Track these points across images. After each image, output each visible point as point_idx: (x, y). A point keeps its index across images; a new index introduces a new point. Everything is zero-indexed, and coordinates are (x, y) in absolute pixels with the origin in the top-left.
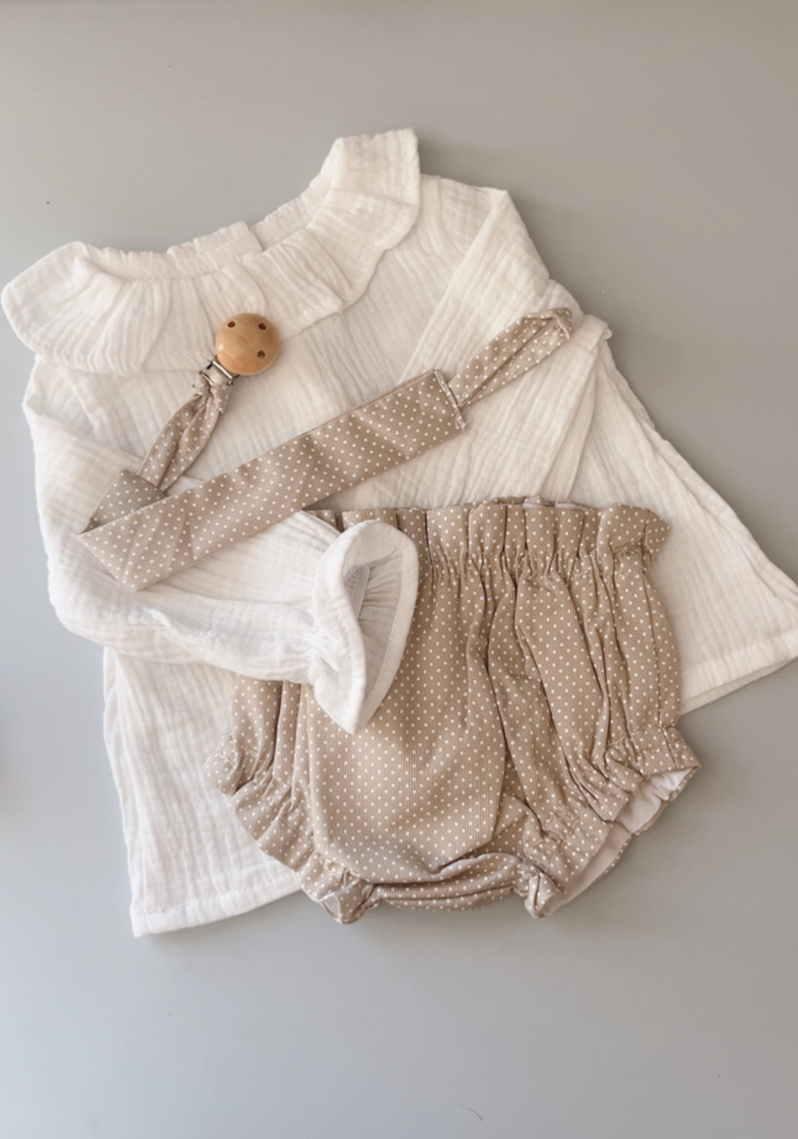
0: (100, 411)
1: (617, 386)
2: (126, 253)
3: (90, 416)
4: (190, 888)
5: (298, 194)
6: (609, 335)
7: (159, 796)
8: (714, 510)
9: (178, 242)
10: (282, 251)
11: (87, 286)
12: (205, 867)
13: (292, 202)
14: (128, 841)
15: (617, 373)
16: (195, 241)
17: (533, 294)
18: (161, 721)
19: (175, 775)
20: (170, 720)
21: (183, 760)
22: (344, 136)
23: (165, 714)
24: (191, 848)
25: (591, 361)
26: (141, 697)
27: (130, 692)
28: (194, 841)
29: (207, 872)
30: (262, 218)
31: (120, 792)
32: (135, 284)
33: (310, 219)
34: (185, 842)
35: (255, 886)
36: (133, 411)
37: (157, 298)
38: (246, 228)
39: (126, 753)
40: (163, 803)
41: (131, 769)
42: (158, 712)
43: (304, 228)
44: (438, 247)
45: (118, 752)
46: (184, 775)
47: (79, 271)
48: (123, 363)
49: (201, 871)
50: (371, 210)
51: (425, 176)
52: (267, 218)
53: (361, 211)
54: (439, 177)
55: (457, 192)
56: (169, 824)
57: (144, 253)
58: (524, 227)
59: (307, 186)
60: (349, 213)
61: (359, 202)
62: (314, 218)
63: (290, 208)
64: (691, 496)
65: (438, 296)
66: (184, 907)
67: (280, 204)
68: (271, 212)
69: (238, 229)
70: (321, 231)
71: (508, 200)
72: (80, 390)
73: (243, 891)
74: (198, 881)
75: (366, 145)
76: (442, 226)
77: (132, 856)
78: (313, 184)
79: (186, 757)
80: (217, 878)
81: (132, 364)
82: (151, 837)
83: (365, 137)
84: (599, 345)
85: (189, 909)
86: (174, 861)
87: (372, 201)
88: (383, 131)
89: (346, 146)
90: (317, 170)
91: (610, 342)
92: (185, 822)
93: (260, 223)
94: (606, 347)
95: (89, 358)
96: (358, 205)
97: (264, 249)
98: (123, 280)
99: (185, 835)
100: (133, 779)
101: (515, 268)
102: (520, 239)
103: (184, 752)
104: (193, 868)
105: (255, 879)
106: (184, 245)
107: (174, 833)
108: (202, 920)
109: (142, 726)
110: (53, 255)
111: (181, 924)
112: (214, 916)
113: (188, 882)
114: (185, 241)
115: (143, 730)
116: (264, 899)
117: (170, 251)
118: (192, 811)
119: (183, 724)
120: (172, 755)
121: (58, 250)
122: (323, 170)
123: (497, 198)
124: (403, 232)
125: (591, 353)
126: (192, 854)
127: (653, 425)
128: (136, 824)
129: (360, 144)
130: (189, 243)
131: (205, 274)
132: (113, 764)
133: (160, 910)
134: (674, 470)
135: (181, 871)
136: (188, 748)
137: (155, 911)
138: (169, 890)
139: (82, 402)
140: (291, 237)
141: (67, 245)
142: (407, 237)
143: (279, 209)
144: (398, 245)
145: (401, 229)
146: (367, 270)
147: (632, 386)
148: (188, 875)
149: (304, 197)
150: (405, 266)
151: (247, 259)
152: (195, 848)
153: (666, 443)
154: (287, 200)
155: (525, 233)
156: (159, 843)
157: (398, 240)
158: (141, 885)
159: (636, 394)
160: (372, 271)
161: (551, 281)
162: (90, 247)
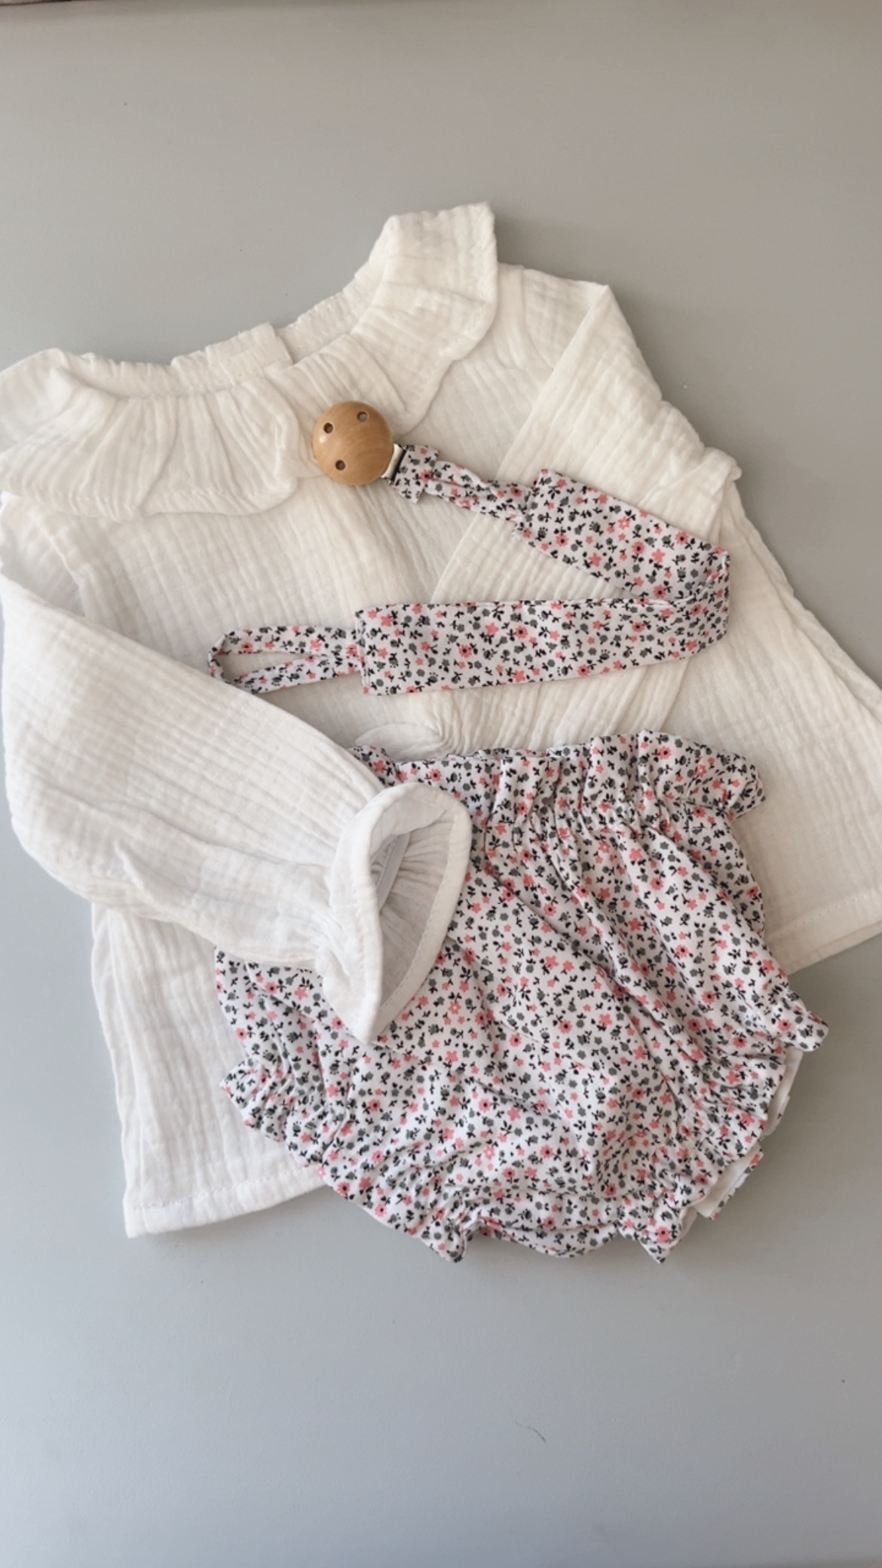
0: (86, 567)
1: (747, 539)
2: (118, 362)
3: (73, 574)
4: (198, 1175)
5: (340, 290)
6: (738, 474)
7: (163, 1058)
8: (868, 700)
9: (186, 352)
10: (320, 362)
11: (67, 406)
12: (219, 1148)
13: (332, 298)
14: (122, 1114)
15: (748, 522)
16: (208, 349)
17: (640, 420)
18: (163, 963)
19: (182, 1031)
20: (174, 963)
21: (192, 1011)
22: (400, 211)
23: (168, 955)
24: (201, 1122)
25: (713, 508)
26: (138, 933)
27: (125, 926)
28: (205, 1115)
29: (221, 1155)
30: (294, 320)
31: (112, 1052)
32: (131, 402)
33: (356, 321)
34: (194, 1117)
35: (280, 1175)
36: (128, 566)
37: (160, 421)
38: (272, 332)
39: (119, 1003)
40: (167, 1067)
41: (126, 1026)
42: (160, 951)
43: (348, 333)
44: (519, 357)
45: (110, 1002)
46: (194, 1032)
47: (58, 386)
48: (115, 503)
49: (213, 1153)
50: (434, 308)
51: (504, 266)
52: (300, 320)
53: (422, 311)
54: (522, 267)
55: (544, 287)
56: (174, 1094)
57: (140, 365)
58: (630, 331)
59: (351, 277)
60: (406, 313)
61: (419, 299)
62: (362, 320)
63: (329, 306)
64: (842, 683)
65: (519, 420)
66: (191, 1199)
67: (317, 301)
68: (305, 311)
69: (261, 333)
70: (371, 336)
71: (610, 297)
72: (59, 542)
73: (265, 1180)
74: (210, 1166)
75: (427, 224)
76: (524, 330)
77: (127, 1133)
78: (359, 275)
79: (196, 1008)
80: (233, 1164)
81: (127, 506)
82: (151, 1110)
83: (426, 214)
84: (725, 488)
85: (197, 1202)
86: (179, 1141)
87: (436, 298)
88: (449, 207)
89: (403, 226)
90: (363, 258)
91: (739, 484)
92: (195, 1091)
93: (291, 325)
94: (733, 489)
95: (70, 496)
96: (418, 303)
97: (295, 361)
98: (117, 398)
99: (194, 1107)
100: (128, 1038)
101: (618, 387)
102: (625, 349)
103: (193, 1001)
104: (204, 1150)
105: (280, 1166)
106: (193, 355)
107: (181, 1105)
108: (213, 1217)
109: (139, 969)
110: (22, 364)
111: (186, 1222)
112: (229, 1212)
113: (196, 1167)
114: (194, 350)
115: (141, 976)
116: (292, 1192)
117: (175, 362)
118: (204, 1078)
119: (191, 967)
120: (177, 1006)
121: (29, 358)
122: (372, 258)
123: (595, 295)
124: (476, 338)
125: (714, 498)
126: (203, 1132)
127: (792, 591)
128: (132, 1092)
129: (419, 224)
130: (199, 352)
131: (218, 390)
132: (103, 1018)
133: (161, 1204)
134: (818, 647)
135: (188, 1154)
136: (198, 996)
137: (154, 1205)
138: (172, 1177)
139: (62, 556)
140: (332, 344)
141: (41, 352)
142: (480, 345)
143: (316, 308)
144: (469, 356)
145: (472, 334)
146: (428, 390)
147: (765, 538)
148: (197, 1159)
149: (347, 292)
150: (476, 381)
151: (273, 372)
152: (207, 1124)
153: (809, 613)
154: (325, 296)
155: (631, 340)
156: (162, 1119)
157: (470, 347)
158: (137, 1171)
159: (771, 549)
160: (436, 389)
161: (665, 403)
162: (71, 355)
